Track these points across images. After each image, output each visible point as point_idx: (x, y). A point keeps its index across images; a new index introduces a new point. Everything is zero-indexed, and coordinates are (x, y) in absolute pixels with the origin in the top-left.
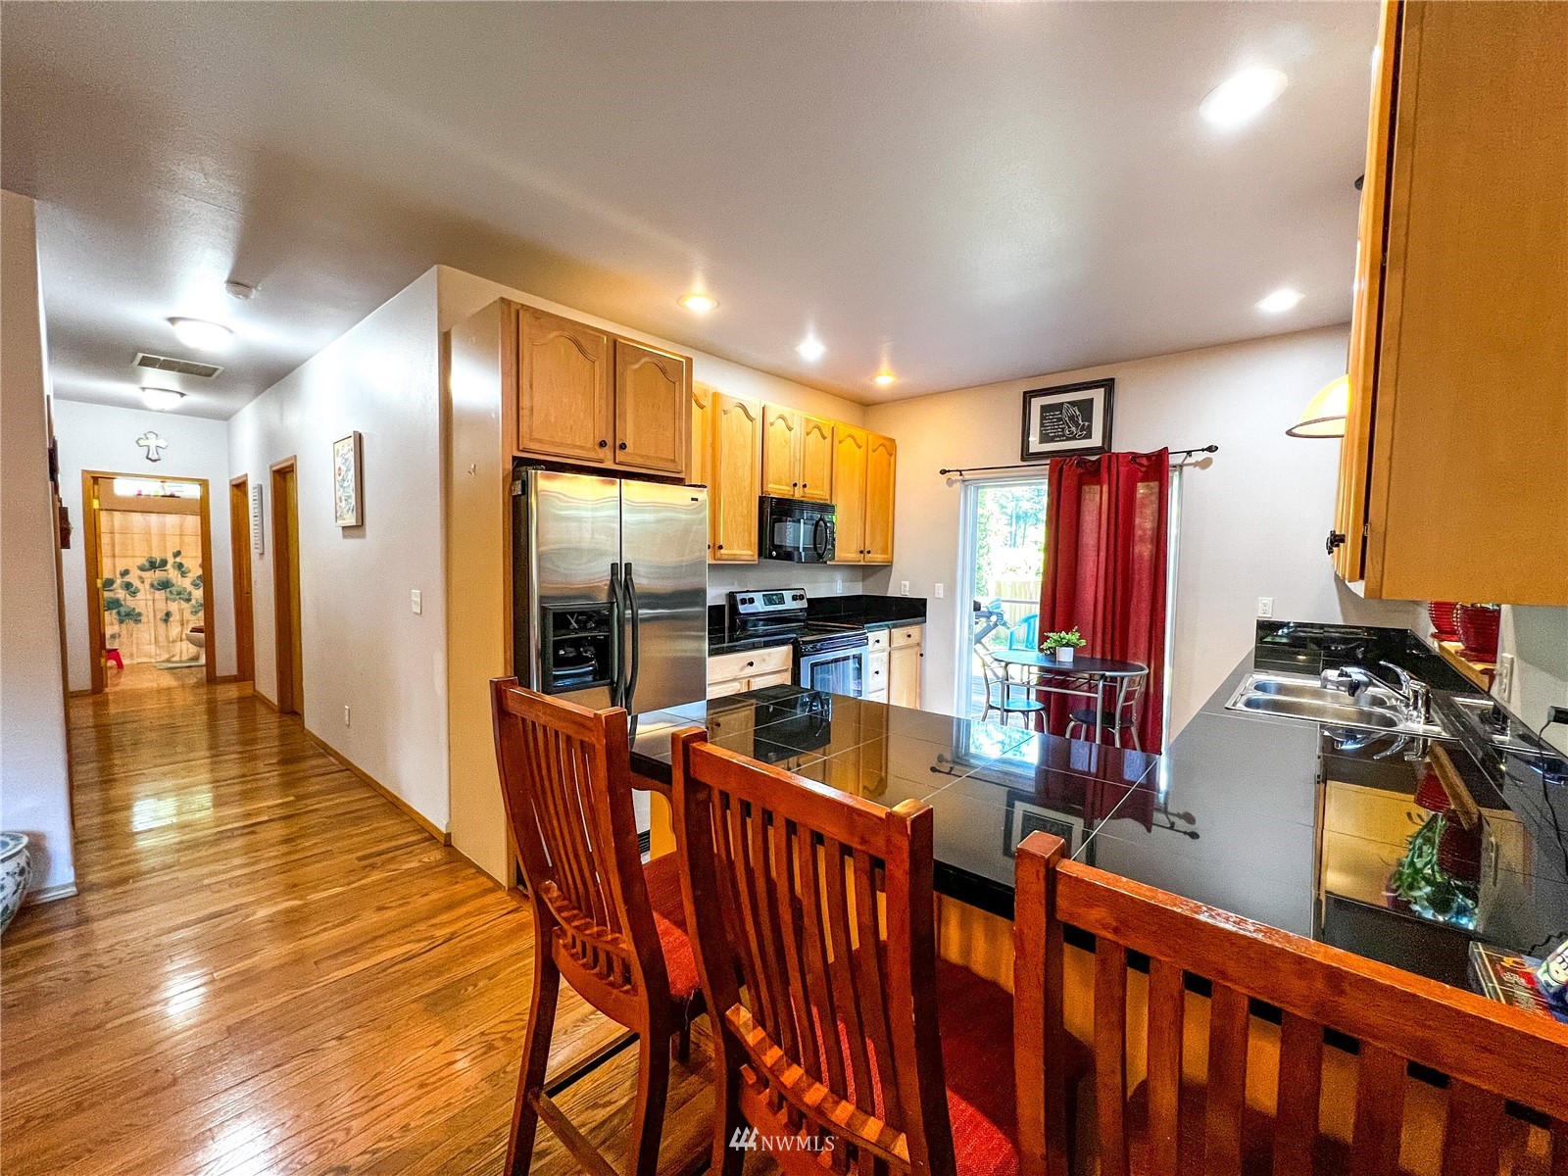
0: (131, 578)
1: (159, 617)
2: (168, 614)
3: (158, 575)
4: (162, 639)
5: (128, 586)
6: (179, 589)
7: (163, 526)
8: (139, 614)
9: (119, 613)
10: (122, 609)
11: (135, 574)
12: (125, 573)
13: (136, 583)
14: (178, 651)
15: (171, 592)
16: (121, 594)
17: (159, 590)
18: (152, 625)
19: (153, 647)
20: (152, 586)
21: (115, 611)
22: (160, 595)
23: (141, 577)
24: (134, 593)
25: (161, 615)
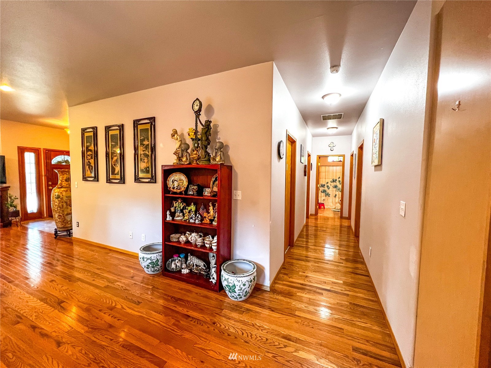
0: (329, 185)
1: (334, 196)
2: (336, 195)
3: (335, 184)
4: (334, 202)
5: (328, 186)
6: (339, 188)
7: (336, 170)
8: (330, 194)
9: (325, 194)
10: (326, 193)
11: (330, 183)
12: (327, 183)
13: (330, 186)
14: (337, 206)
15: (337, 189)
16: (326, 189)
17: (334, 188)
18: (332, 198)
19: (332, 204)
20: (333, 187)
21: (325, 193)
22: (334, 189)
23: (331, 184)
24: (329, 189)
25: (334, 195)
